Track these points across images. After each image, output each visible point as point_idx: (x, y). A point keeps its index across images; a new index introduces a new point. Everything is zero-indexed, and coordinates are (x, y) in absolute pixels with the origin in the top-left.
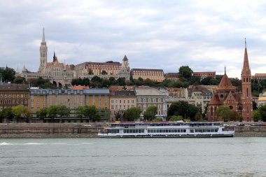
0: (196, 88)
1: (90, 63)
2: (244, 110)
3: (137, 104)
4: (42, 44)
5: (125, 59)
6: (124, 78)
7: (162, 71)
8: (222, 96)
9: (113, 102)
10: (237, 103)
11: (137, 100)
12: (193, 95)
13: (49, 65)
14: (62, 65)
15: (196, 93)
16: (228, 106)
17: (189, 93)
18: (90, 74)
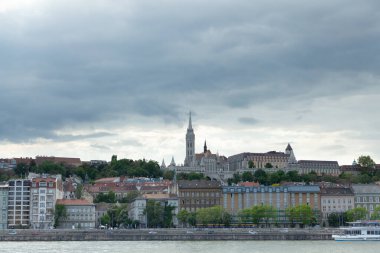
1: (248, 154)
3: (356, 205)
4: (188, 131)
5: (289, 148)
7: (336, 163)
9: (325, 201)
11: (355, 200)
13: (199, 156)
14: (215, 156)
18: (250, 167)
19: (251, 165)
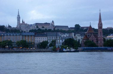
0: (78, 32)
2: (99, 42)
5: (53, 22)
6: (51, 29)
7: (67, 26)
8: (89, 36)
10: (96, 39)
12: (76, 35)
14: (26, 24)
15: (77, 34)
16: (91, 40)
17: (74, 35)
18: (37, 28)
19: (37, 27)
